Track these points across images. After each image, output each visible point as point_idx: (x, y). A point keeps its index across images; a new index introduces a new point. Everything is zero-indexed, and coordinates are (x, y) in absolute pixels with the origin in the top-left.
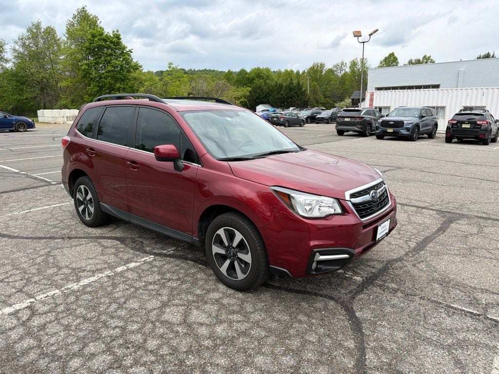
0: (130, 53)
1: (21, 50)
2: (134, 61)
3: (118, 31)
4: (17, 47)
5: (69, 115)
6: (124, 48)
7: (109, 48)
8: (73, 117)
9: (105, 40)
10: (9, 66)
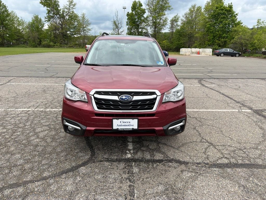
0: (236, 15)
1: (185, 20)
2: (238, 20)
3: (231, 3)
4: (183, 18)
5: (194, 51)
6: (233, 13)
7: (224, 14)
8: (196, 52)
9: (222, 10)
10: (179, 28)
